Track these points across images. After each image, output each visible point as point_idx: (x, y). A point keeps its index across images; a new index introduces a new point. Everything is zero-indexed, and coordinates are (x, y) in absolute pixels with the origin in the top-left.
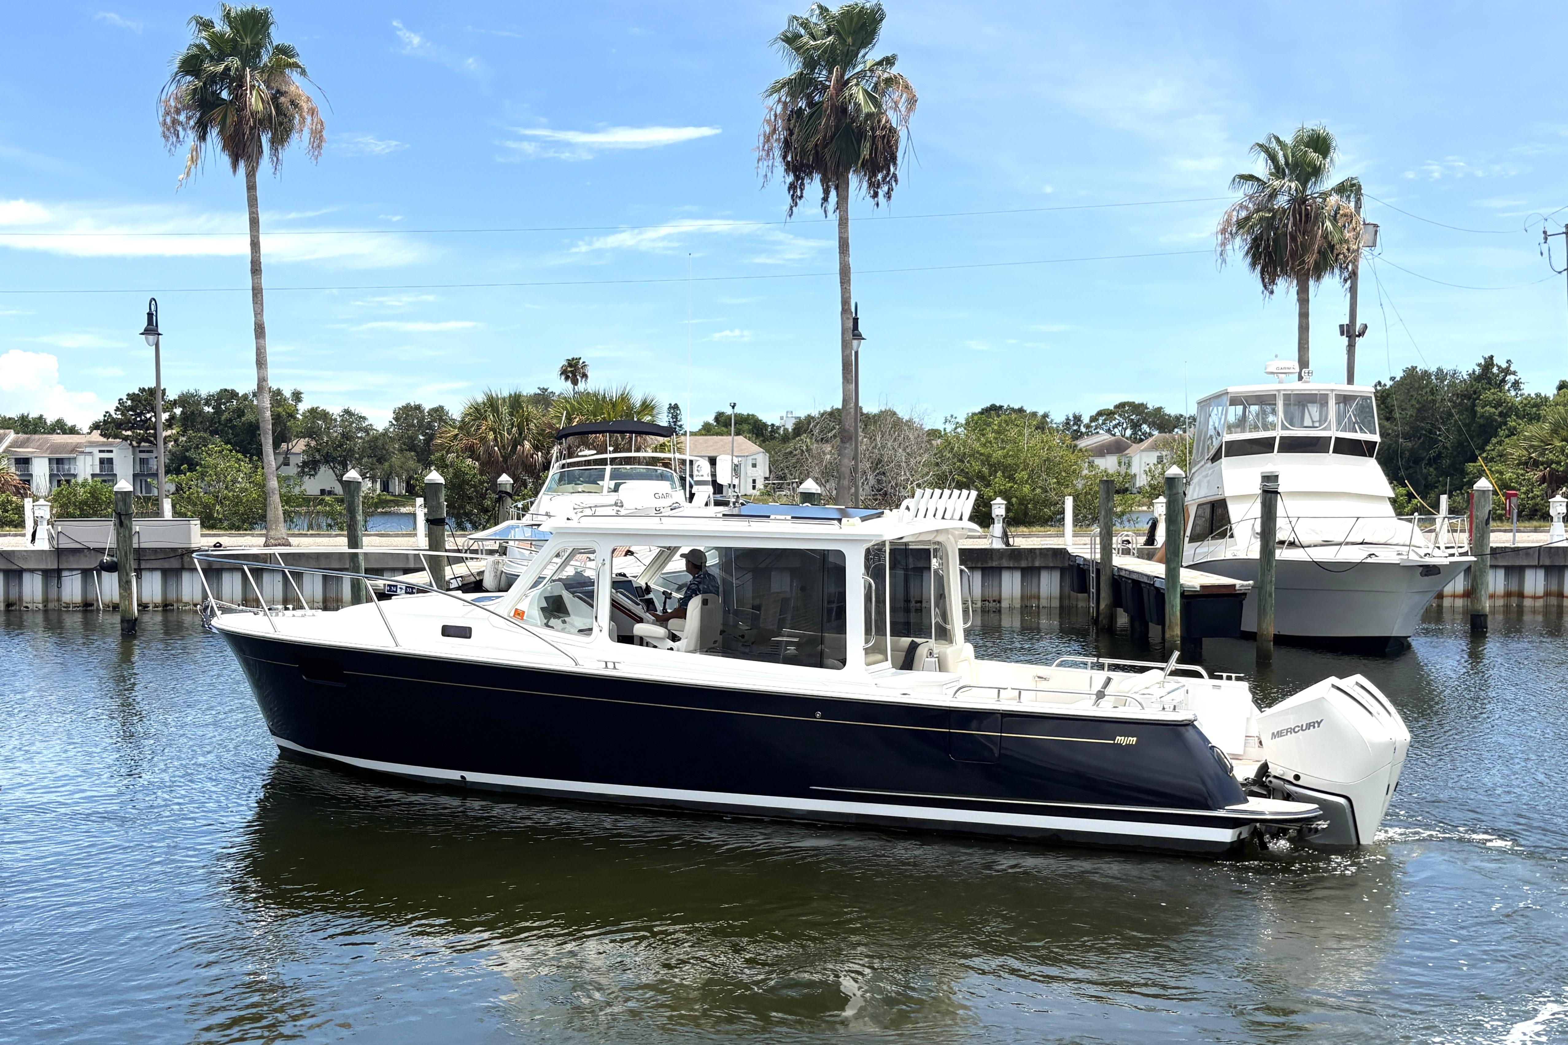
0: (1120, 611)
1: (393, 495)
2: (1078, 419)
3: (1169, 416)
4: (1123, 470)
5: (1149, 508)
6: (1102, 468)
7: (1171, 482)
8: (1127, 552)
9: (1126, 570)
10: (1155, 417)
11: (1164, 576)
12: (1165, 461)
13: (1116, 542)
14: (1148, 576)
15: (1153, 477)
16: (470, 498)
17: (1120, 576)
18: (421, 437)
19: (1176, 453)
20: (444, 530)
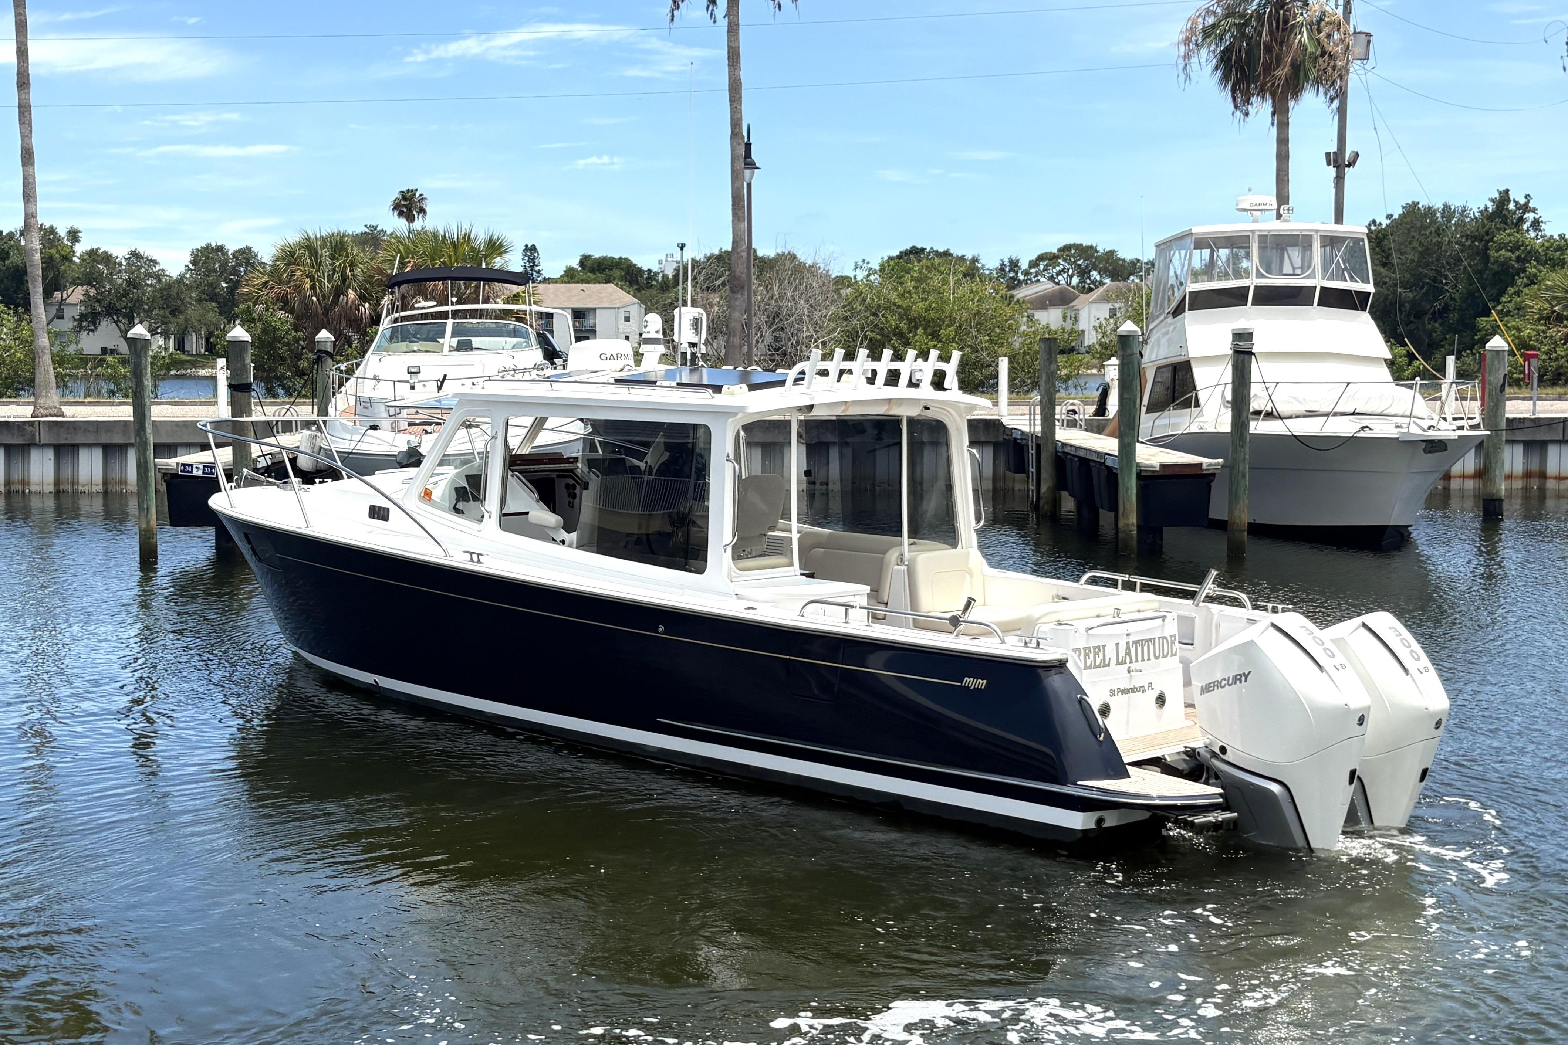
0: (1065, 494)
1: (189, 355)
2: (1014, 264)
3: (1124, 261)
4: (1068, 326)
5: (1099, 371)
6: (1044, 323)
7: (1125, 340)
8: (1072, 424)
9: (1071, 446)
10: (1107, 263)
11: (1116, 454)
12: (1118, 315)
13: (1060, 412)
14: (1098, 453)
15: (1104, 334)
16: (283, 359)
17: (1064, 453)
18: (224, 285)
19: (1131, 306)
20: (250, 397)
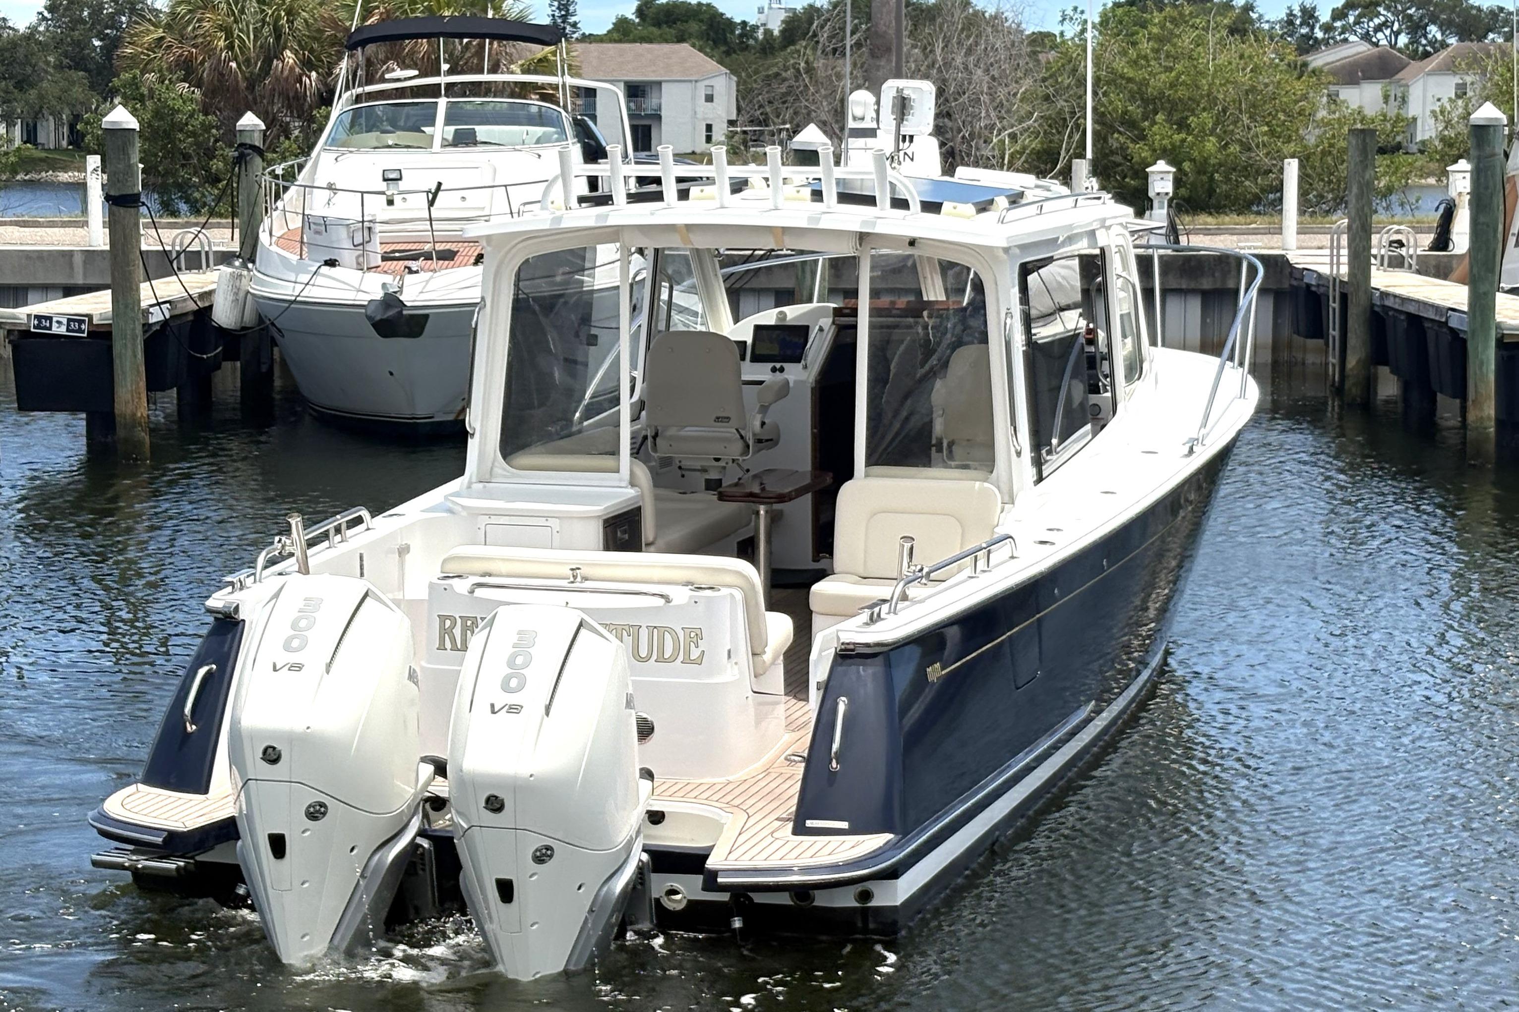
0: (1384, 371)
1: (44, 149)
2: (1309, 15)
3: (1479, 9)
4: (1392, 112)
5: (1439, 180)
6: (1354, 106)
7: (1482, 132)
8: (1397, 263)
9: (1395, 296)
10: (1453, 11)
11: (1465, 308)
12: (1470, 94)
13: (1378, 243)
14: (1437, 308)
15: (1448, 124)
16: (186, 157)
17: (1383, 306)
18: (97, 43)
19: (1490, 79)
20: (137, 216)
